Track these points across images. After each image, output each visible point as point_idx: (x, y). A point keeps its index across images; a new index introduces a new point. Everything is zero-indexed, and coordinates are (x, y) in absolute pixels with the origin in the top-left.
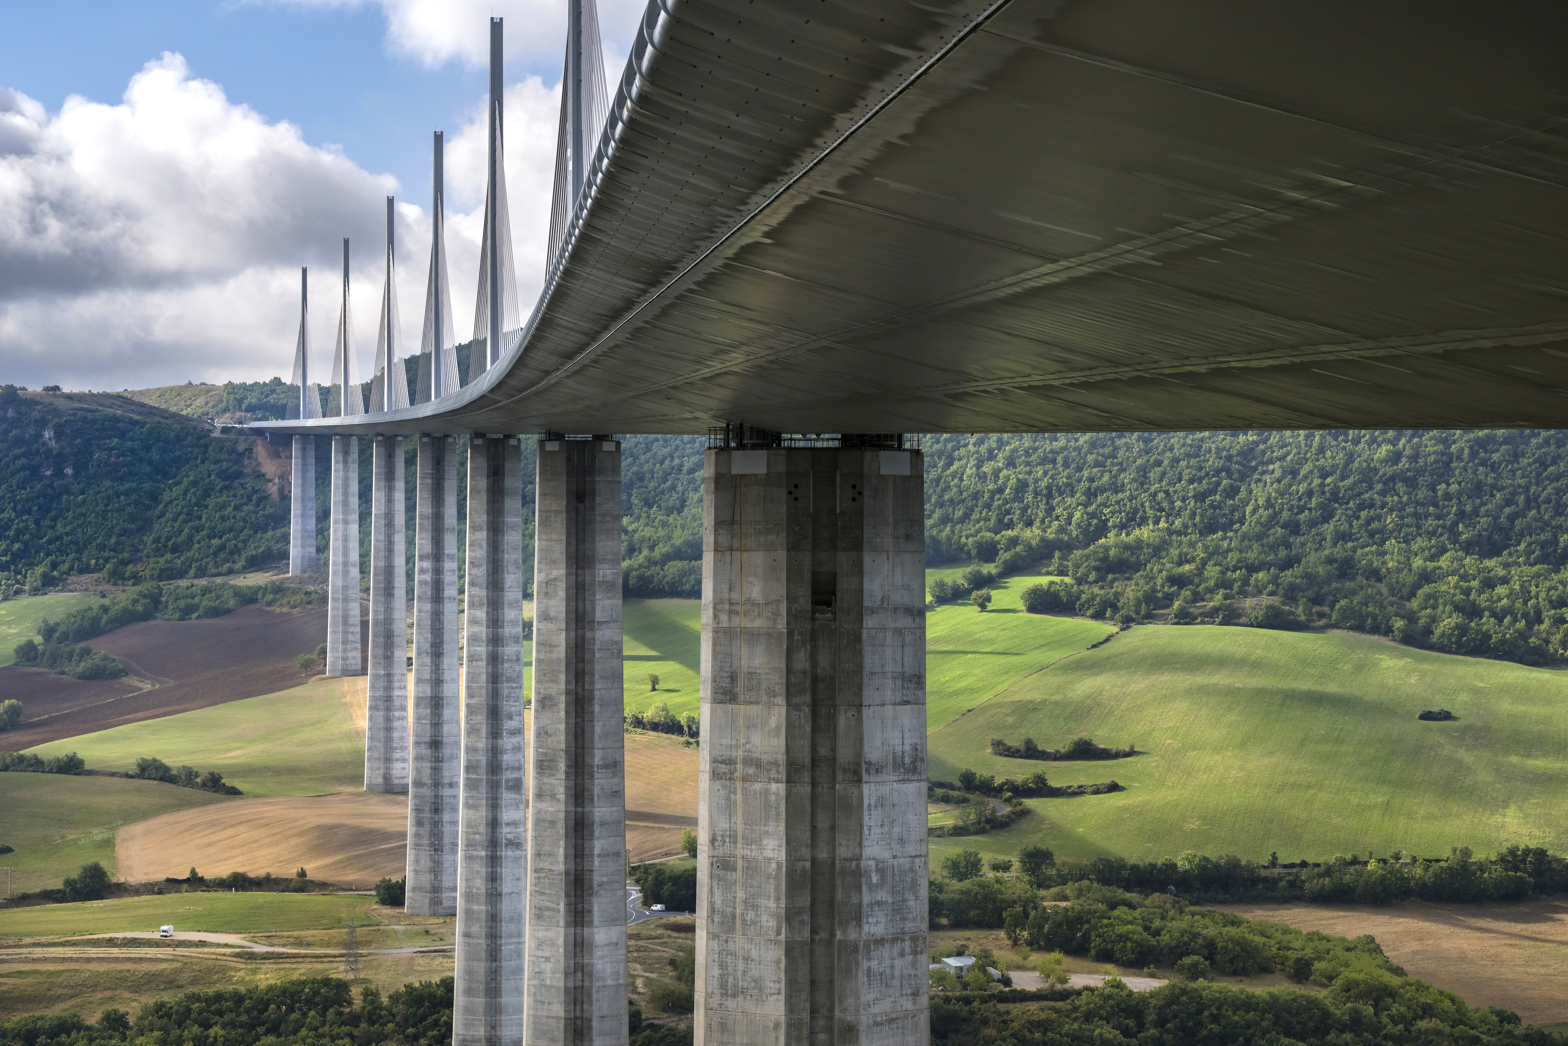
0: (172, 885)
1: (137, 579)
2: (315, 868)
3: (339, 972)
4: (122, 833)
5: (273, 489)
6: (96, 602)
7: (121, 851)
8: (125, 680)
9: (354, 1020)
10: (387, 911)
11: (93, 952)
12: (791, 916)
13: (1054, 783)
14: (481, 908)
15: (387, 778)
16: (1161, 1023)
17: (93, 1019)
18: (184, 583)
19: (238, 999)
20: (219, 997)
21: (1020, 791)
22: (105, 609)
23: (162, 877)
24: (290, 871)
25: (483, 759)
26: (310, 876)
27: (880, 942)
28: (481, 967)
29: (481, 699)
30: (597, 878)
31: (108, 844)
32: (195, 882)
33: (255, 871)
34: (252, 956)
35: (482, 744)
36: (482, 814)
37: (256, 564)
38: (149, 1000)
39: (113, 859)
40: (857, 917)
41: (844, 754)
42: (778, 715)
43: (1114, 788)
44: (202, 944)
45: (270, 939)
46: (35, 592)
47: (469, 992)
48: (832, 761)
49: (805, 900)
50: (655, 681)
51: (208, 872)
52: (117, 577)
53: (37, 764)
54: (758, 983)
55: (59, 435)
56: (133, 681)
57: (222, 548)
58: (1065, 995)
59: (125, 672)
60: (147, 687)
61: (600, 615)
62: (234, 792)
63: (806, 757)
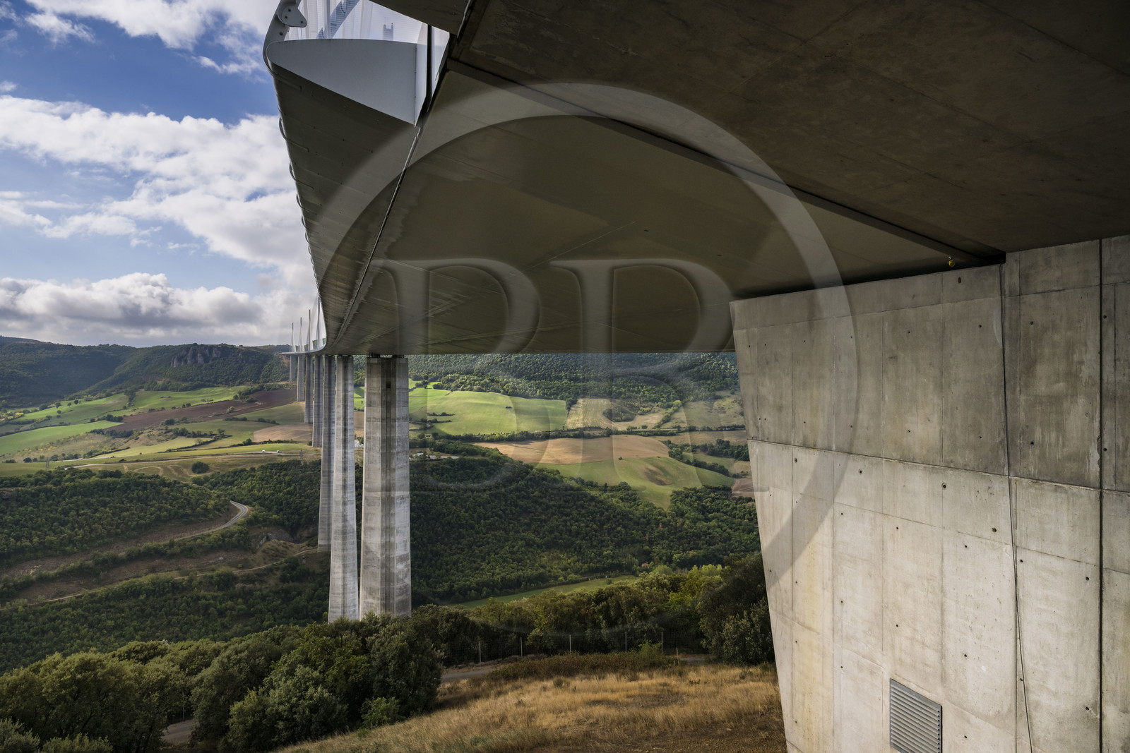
0: (265, 442)
1: (259, 383)
2: (294, 438)
4: (255, 432)
5: (286, 366)
6: (250, 387)
7: (255, 436)
9: (302, 468)
11: (249, 456)
12: (382, 448)
13: (438, 420)
16: (458, 465)
17: (248, 469)
19: (278, 464)
20: (274, 464)
21: (432, 422)
22: (252, 389)
23: (263, 441)
24: (290, 439)
26: (293, 440)
27: (399, 452)
29: (327, 406)
31: (252, 435)
32: (270, 442)
33: (282, 439)
34: (281, 456)
37: (283, 380)
38: (260, 465)
39: (253, 437)
40: (395, 447)
41: (393, 416)
42: (379, 409)
43: (450, 421)
44: (271, 454)
46: (238, 385)
47: (324, 462)
48: (390, 418)
49: (385, 445)
51: (273, 440)
52: (255, 383)
53: (237, 419)
54: (375, 461)
55: (243, 354)
56: (257, 403)
57: (276, 377)
58: (440, 460)
59: (256, 401)
60: (260, 403)
61: (349, 390)
62: (278, 424)
63: (385, 417)
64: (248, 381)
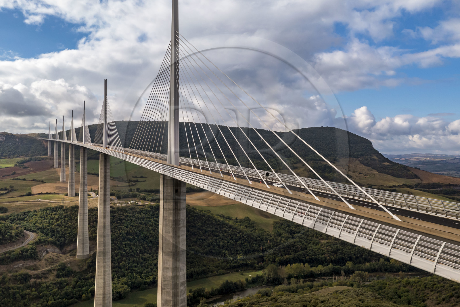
0: (39, 194)
1: (28, 156)
2: (56, 191)
3: (62, 204)
4: (32, 188)
5: (46, 146)
6: (24, 159)
7: (32, 190)
8: (28, 168)
9: (65, 210)
10: (66, 197)
11: (31, 202)
12: (173, 225)
13: (139, 180)
14: (82, 198)
15: (63, 180)
17: (32, 210)
18: (35, 157)
19: (50, 208)
20: (48, 208)
21: (135, 181)
22: (25, 160)
23: (38, 193)
24: (53, 192)
26: (56, 192)
28: (82, 205)
31: (30, 189)
32: (42, 193)
33: (49, 192)
34: (51, 202)
37: (43, 155)
38: (39, 208)
39: (31, 191)
40: (180, 225)
41: (179, 208)
43: (145, 181)
44: (44, 201)
45: (53, 200)
46: (16, 158)
47: (81, 208)
48: (177, 209)
49: (174, 223)
51: (44, 192)
52: (26, 156)
53: (20, 179)
55: (19, 139)
56: (29, 168)
57: (39, 153)
58: (144, 205)
59: (28, 167)
60: (31, 169)
62: (45, 183)
64: (22, 155)
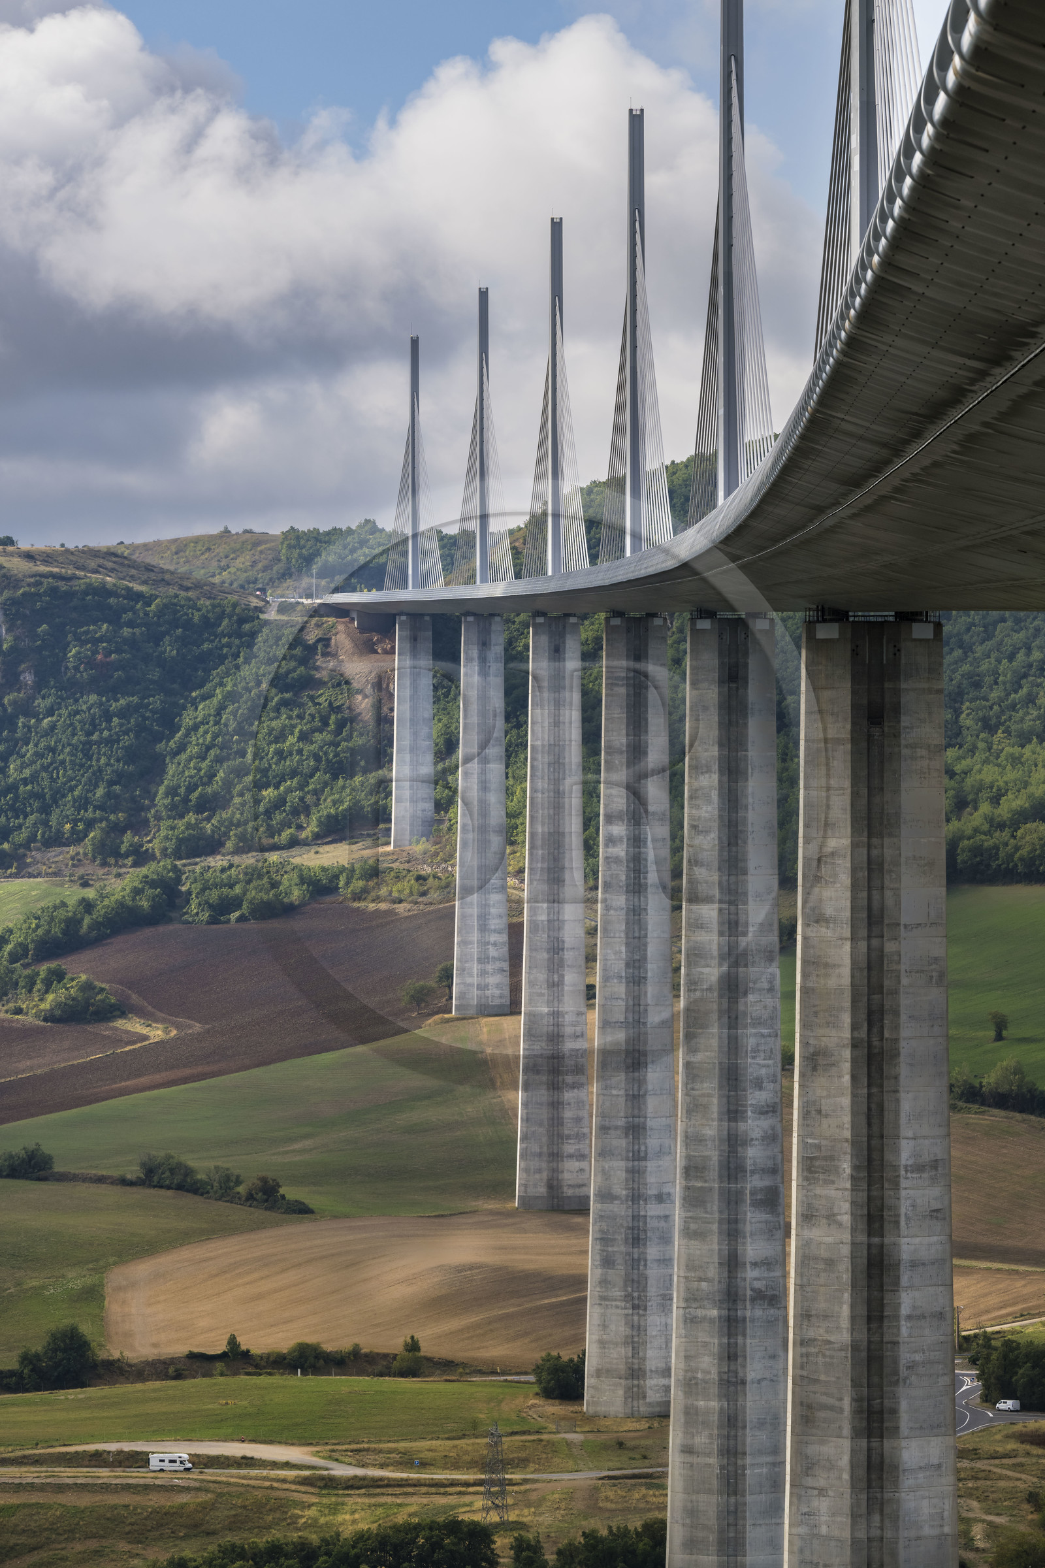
0: (199, 1363)
1: (141, 857)
2: (434, 1336)
3: (475, 1510)
6: (72, 894)
7: (114, 1308)
8: (120, 1024)
10: (554, 1408)
14: (711, 1405)
15: (553, 1186)
18: (217, 862)
23: (180, 1349)
25: (713, 1155)
26: (426, 1349)
28: (711, 1504)
29: (710, 1055)
30: (905, 1356)
31: (93, 1295)
32: (236, 1358)
34: (330, 1484)
35: (712, 1129)
36: (711, 1248)
37: (335, 829)
38: (161, 1554)
44: (248, 1462)
45: (359, 1456)
47: (692, 1543)
50: (1000, 1025)
52: (108, 853)
55: (12, 618)
61: (908, 913)
62: (302, 1210)
